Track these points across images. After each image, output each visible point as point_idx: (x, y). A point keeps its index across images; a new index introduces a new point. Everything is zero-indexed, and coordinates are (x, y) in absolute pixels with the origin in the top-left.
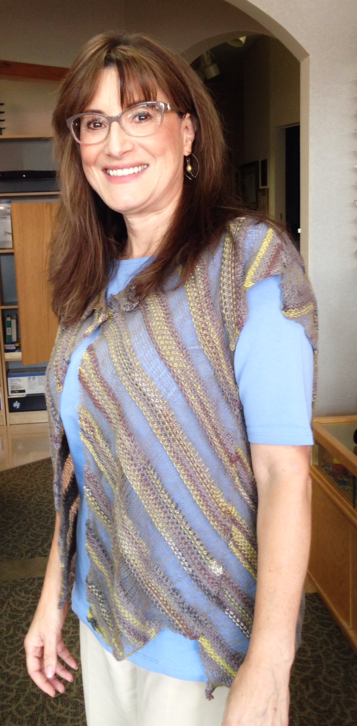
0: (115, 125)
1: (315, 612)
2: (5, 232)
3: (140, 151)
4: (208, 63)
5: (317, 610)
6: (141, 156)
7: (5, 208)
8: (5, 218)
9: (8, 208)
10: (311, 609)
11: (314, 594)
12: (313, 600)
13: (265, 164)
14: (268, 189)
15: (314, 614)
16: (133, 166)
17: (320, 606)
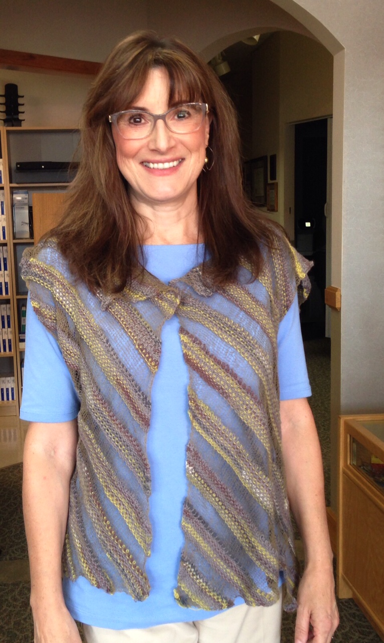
0: (160, 123)
1: (353, 619)
2: (22, 222)
3: (180, 147)
4: (219, 61)
5: (354, 618)
6: (181, 152)
7: (23, 198)
8: (22, 208)
9: (26, 199)
10: (348, 616)
11: (350, 599)
12: (349, 606)
13: (274, 159)
14: (277, 184)
15: (352, 621)
16: (173, 160)
17: (358, 613)
